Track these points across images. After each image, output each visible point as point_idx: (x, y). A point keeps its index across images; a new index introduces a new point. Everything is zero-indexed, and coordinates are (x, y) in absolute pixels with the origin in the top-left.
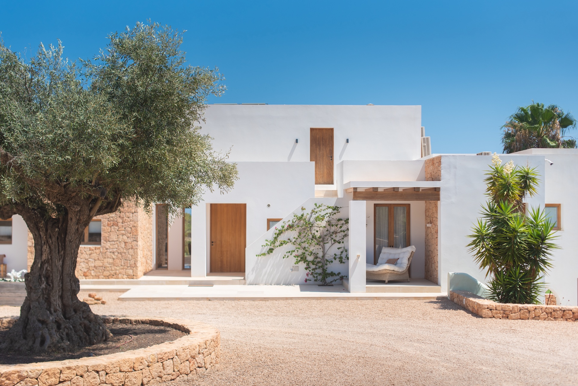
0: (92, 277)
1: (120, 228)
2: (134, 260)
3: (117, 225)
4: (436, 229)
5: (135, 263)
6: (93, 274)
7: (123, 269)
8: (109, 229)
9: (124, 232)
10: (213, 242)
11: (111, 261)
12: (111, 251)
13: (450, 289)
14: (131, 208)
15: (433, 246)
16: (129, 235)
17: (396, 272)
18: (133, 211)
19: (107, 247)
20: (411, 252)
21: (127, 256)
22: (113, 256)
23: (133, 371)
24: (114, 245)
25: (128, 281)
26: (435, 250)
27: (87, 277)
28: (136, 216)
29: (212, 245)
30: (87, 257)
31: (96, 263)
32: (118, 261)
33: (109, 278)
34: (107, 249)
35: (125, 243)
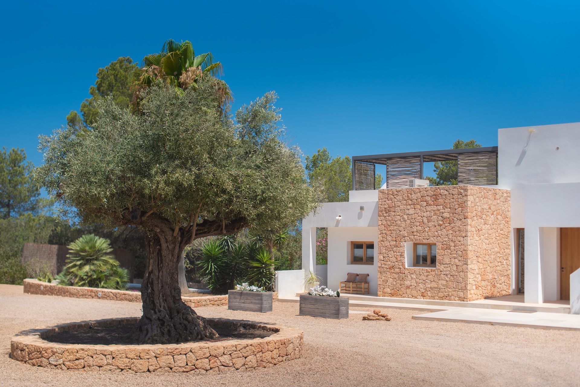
0: (428, 297)
1: (452, 251)
2: (465, 283)
3: (450, 249)
5: (465, 286)
6: (429, 295)
7: (455, 291)
8: (443, 252)
9: (455, 255)
10: (563, 268)
11: (444, 282)
12: (444, 273)
14: (462, 233)
16: (460, 258)
18: (464, 235)
19: (441, 270)
21: (459, 279)
22: (447, 278)
23: (139, 358)
24: (447, 268)
25: (448, 303)
27: (425, 297)
28: (466, 240)
29: (563, 271)
30: (424, 278)
31: (432, 284)
32: (450, 283)
33: (443, 300)
34: (441, 271)
35: (457, 266)
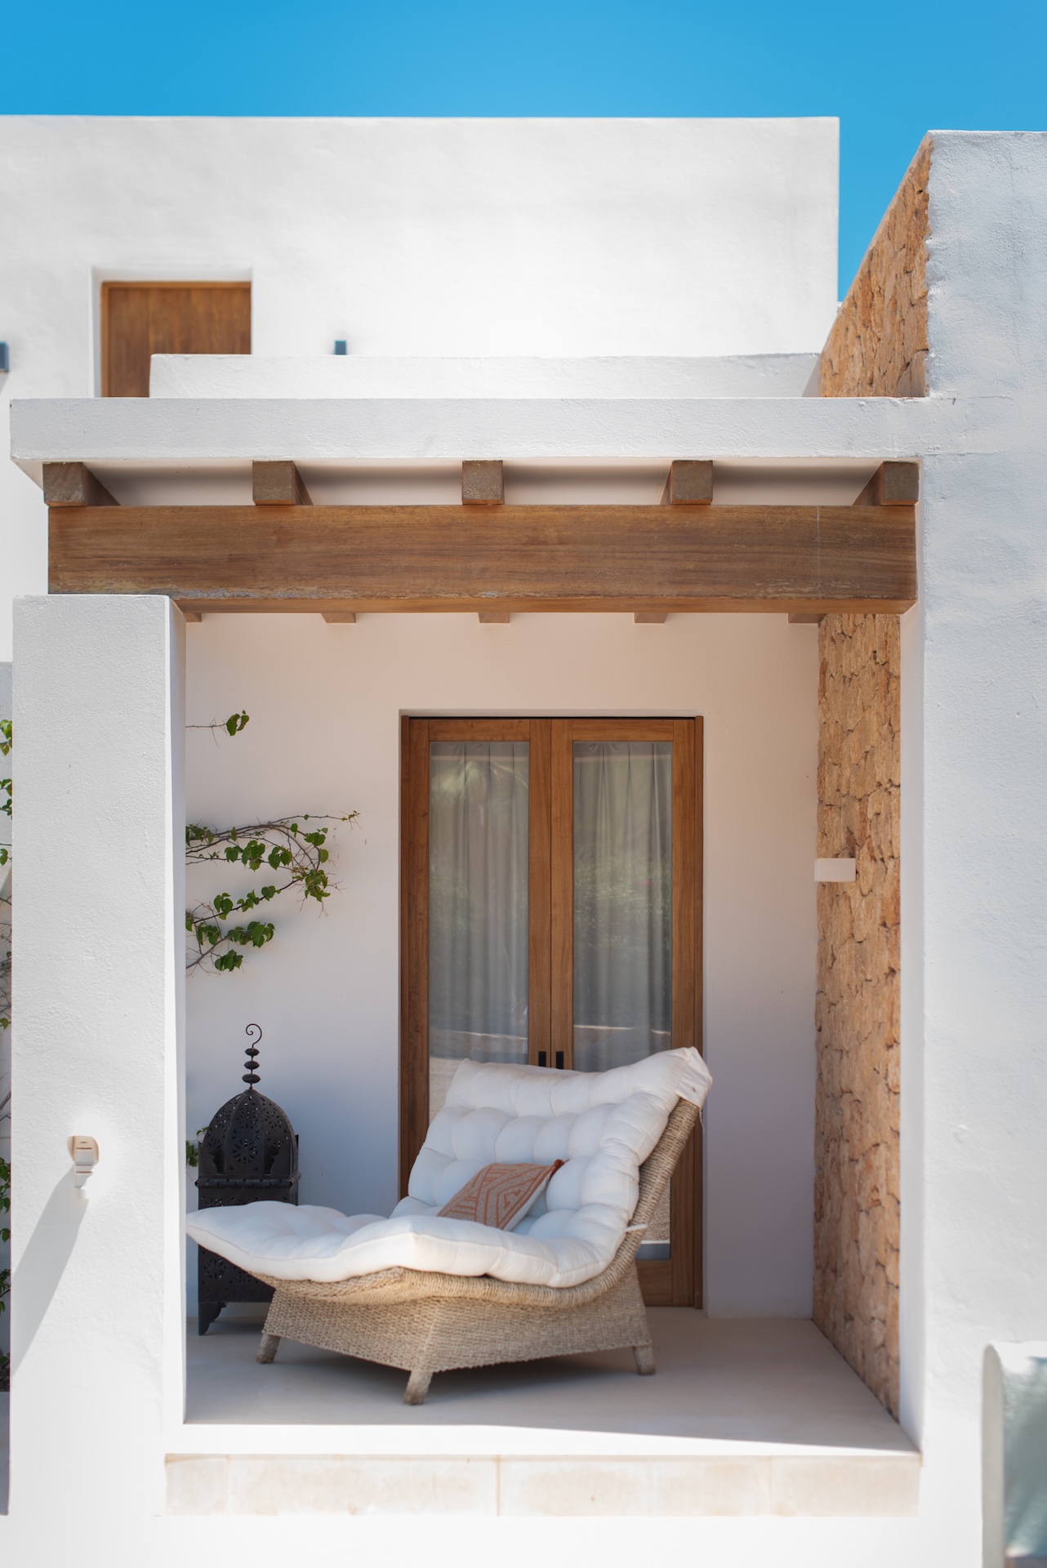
4: (885, 891)
13: (1010, 1536)
15: (863, 1051)
17: (513, 1295)
20: (665, 1105)
26: (881, 1091)
